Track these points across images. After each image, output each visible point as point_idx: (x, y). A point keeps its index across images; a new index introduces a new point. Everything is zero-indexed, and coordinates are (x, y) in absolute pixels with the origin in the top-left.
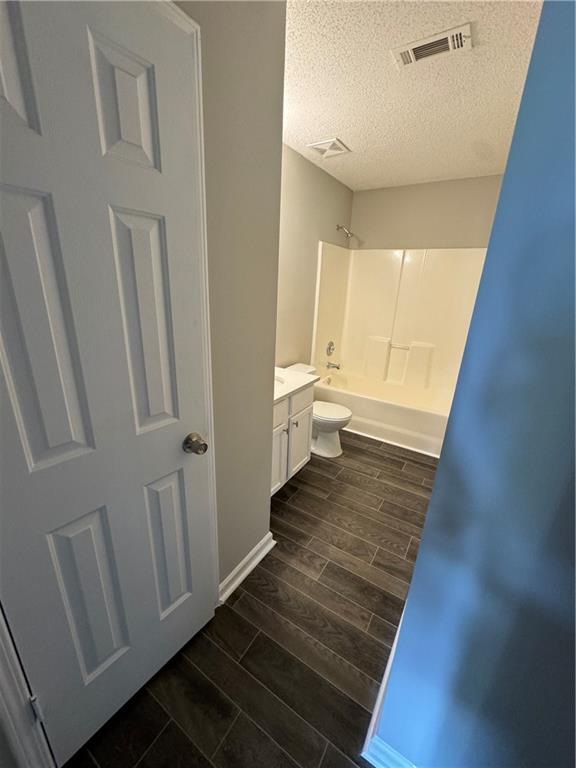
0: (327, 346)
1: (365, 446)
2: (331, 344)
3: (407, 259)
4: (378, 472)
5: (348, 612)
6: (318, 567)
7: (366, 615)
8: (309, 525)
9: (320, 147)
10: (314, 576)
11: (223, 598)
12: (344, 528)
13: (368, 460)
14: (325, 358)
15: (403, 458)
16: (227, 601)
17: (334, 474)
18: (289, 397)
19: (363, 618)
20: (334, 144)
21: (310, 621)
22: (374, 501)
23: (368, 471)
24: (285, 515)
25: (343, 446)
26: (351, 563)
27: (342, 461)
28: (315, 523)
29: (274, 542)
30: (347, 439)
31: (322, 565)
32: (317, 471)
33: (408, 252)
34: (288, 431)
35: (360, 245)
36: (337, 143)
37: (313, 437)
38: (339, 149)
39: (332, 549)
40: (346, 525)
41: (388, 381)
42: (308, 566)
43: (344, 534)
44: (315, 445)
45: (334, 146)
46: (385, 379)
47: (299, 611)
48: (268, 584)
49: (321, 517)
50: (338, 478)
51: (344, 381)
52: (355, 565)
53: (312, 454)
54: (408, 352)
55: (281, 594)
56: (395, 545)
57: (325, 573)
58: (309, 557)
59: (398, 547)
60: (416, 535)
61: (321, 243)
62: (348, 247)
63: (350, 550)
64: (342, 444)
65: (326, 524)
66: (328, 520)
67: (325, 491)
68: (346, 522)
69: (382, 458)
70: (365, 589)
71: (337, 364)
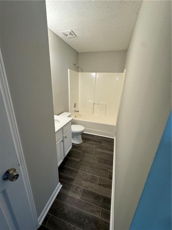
0: (74, 105)
1: (89, 137)
2: (75, 104)
3: (97, 76)
4: (95, 146)
5: (92, 210)
6: (79, 192)
7: (99, 210)
8: (74, 174)
9: (65, 33)
10: (78, 197)
11: (40, 223)
12: (87, 172)
13: (91, 142)
14: (74, 109)
15: (102, 140)
16: (43, 223)
17: (81, 150)
18: (62, 128)
19: (98, 211)
20: (70, 33)
21: (79, 221)
22: (95, 159)
23: (92, 147)
24: (65, 172)
25: (83, 138)
26: (91, 187)
27: (83, 145)
28: (76, 172)
29: (61, 186)
30: (83, 136)
31: (80, 191)
32: (75, 150)
33: (97, 73)
34: (63, 141)
35: (82, 71)
36: (72, 32)
37: (72, 137)
38: (72, 35)
39: (84, 182)
40: (87, 170)
41: (94, 114)
42: (75, 193)
43: (87, 174)
44: (73, 140)
45: (70, 34)
46: (93, 114)
47: (74, 217)
48: (60, 207)
49: (78, 169)
50: (83, 151)
51: (80, 116)
52: (92, 187)
53: (72, 143)
54: (99, 105)
55: (66, 211)
56: (104, 175)
57: (82, 195)
58: (75, 189)
59: (105, 175)
60: (110, 169)
61: (69, 70)
62: (78, 71)
63: (90, 181)
64: (82, 138)
65: (80, 172)
66: (80, 170)
67: (78, 158)
68: (87, 169)
69: (95, 141)
70: (97, 197)
71: (78, 110)
